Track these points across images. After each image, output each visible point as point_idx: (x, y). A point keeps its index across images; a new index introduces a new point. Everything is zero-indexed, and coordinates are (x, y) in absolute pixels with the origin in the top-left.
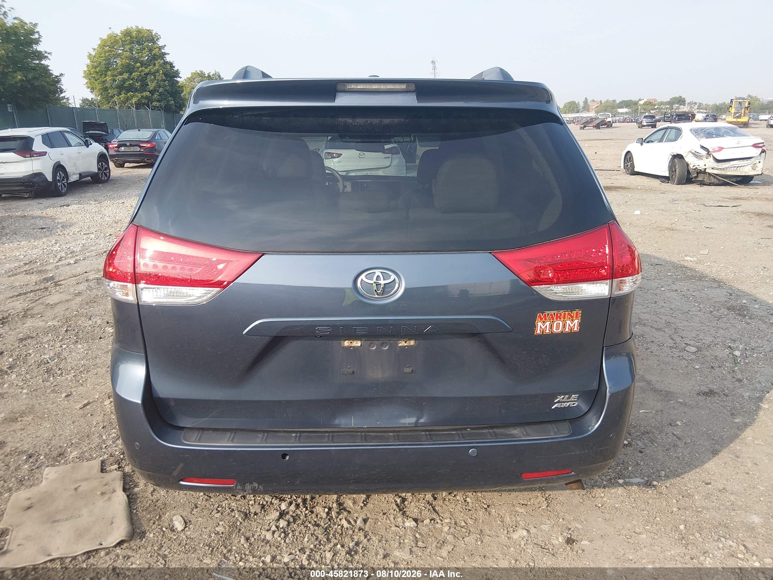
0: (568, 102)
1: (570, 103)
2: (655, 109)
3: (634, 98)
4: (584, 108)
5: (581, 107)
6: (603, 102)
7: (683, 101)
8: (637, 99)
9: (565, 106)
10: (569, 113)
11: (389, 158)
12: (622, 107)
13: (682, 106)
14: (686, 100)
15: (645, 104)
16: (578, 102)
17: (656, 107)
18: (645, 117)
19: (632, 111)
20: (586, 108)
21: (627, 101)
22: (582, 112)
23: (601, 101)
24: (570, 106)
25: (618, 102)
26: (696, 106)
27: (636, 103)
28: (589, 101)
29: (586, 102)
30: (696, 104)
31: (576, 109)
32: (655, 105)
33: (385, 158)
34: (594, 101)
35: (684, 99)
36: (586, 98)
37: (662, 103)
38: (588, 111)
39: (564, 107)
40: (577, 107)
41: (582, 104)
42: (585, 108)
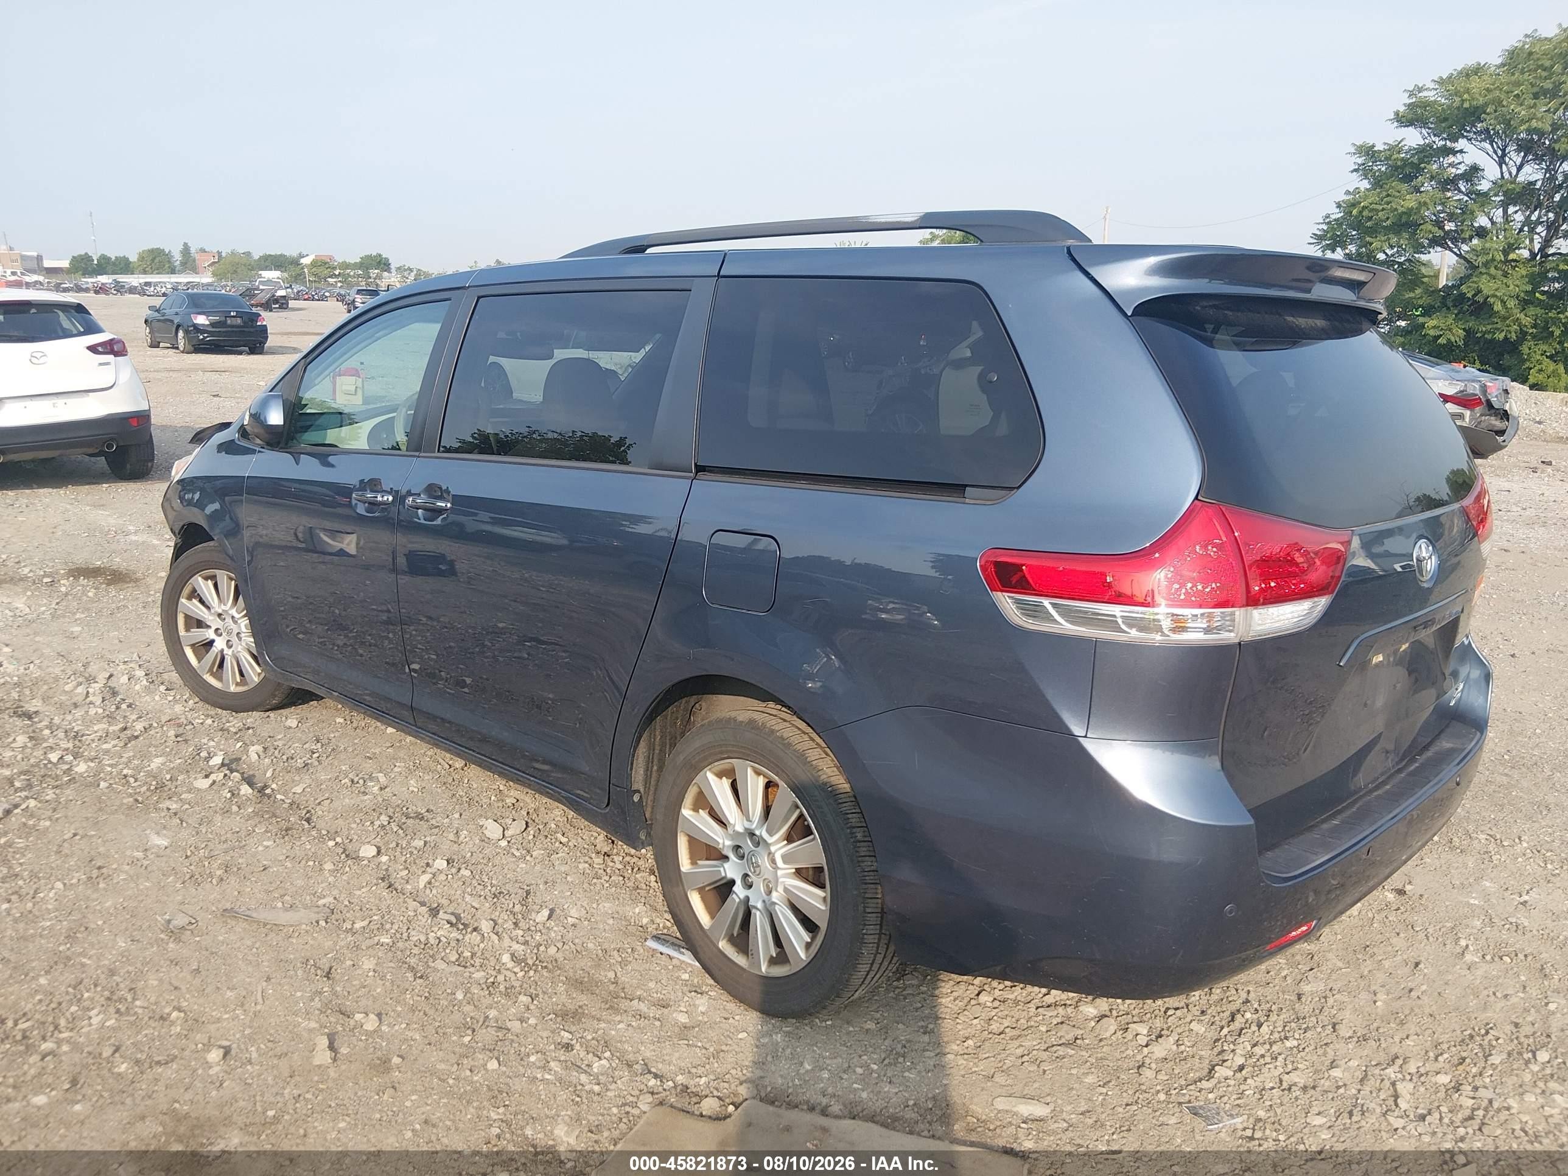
0: (146, 249)
1: (152, 251)
2: (336, 276)
3: (291, 252)
4: (184, 264)
5: (178, 262)
6: (224, 255)
7: (385, 264)
8: (295, 254)
9: (142, 258)
10: (152, 273)
11: (108, 364)
12: (266, 268)
13: (386, 274)
14: (390, 262)
15: (314, 264)
16: (170, 251)
17: (337, 272)
18: (359, 292)
19: (291, 276)
20: (189, 263)
21: (275, 256)
22: (180, 272)
23: (219, 253)
24: (155, 258)
25: (256, 257)
26: (413, 274)
27: (295, 262)
28: (193, 250)
29: (186, 250)
30: (411, 270)
31: (167, 266)
32: (335, 268)
33: (101, 364)
34: (203, 251)
35: (387, 259)
36: (185, 245)
37: (345, 266)
38: (195, 270)
39: (138, 260)
40: (169, 262)
41: (177, 257)
42: (186, 263)
